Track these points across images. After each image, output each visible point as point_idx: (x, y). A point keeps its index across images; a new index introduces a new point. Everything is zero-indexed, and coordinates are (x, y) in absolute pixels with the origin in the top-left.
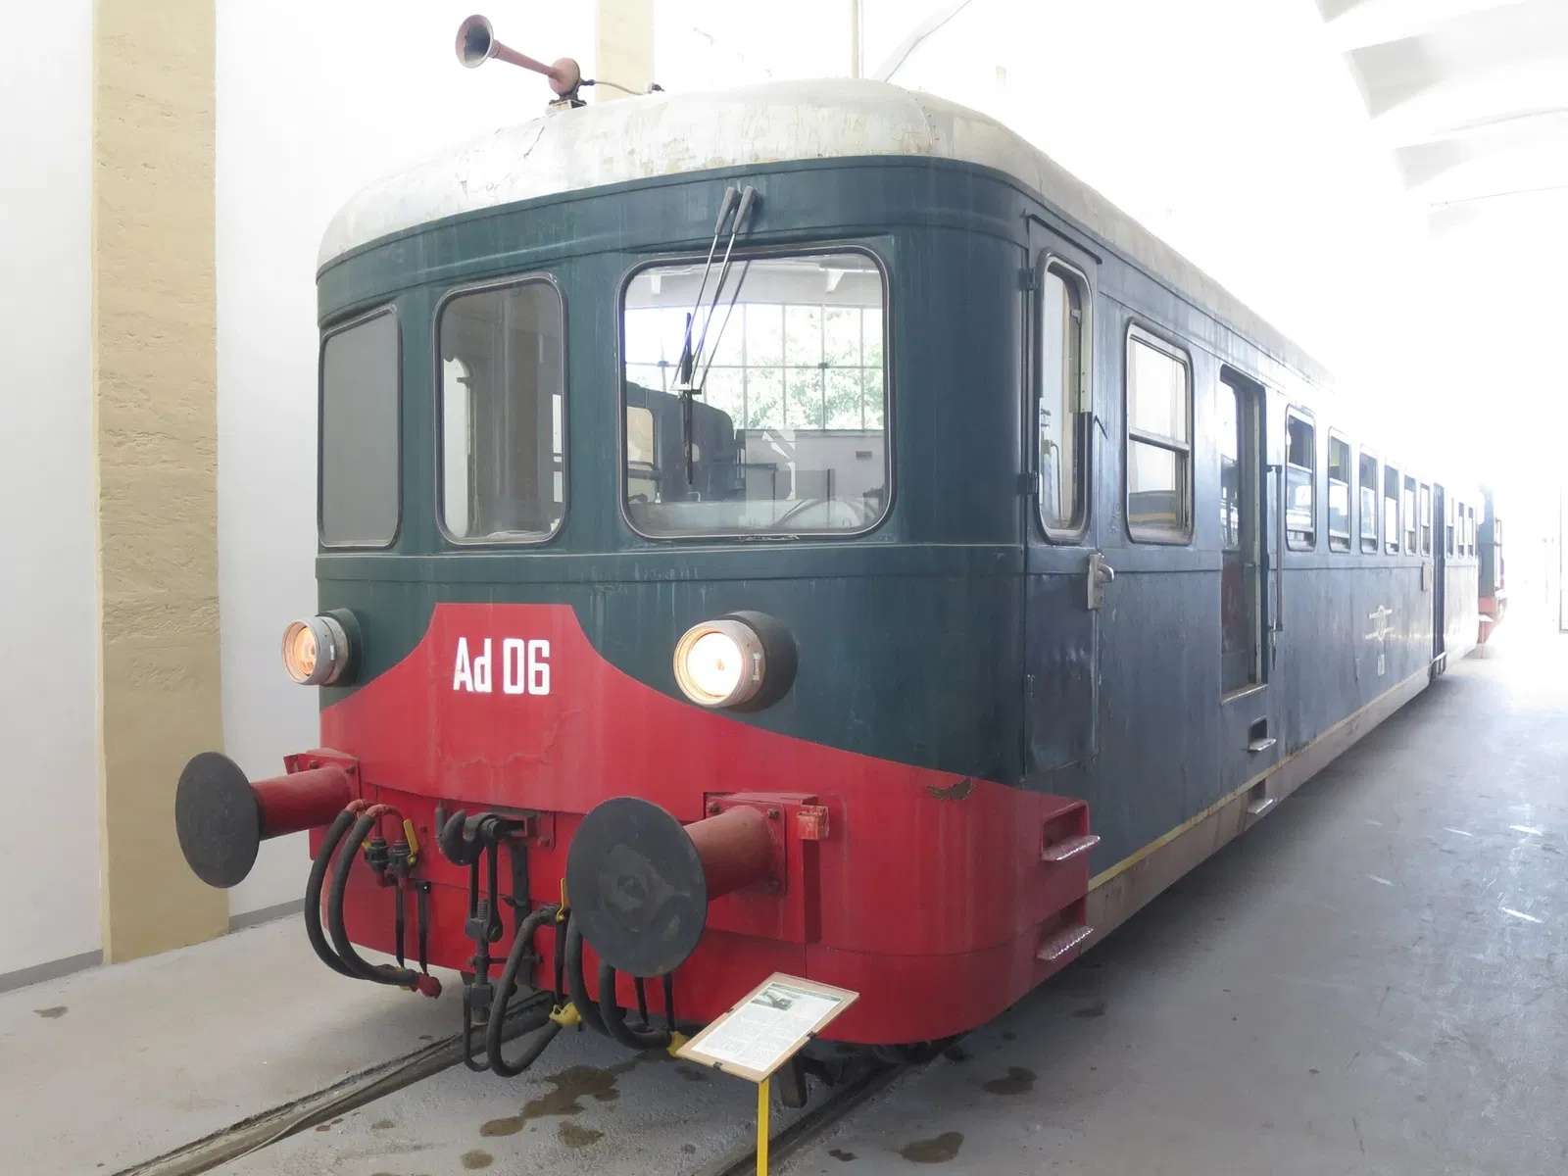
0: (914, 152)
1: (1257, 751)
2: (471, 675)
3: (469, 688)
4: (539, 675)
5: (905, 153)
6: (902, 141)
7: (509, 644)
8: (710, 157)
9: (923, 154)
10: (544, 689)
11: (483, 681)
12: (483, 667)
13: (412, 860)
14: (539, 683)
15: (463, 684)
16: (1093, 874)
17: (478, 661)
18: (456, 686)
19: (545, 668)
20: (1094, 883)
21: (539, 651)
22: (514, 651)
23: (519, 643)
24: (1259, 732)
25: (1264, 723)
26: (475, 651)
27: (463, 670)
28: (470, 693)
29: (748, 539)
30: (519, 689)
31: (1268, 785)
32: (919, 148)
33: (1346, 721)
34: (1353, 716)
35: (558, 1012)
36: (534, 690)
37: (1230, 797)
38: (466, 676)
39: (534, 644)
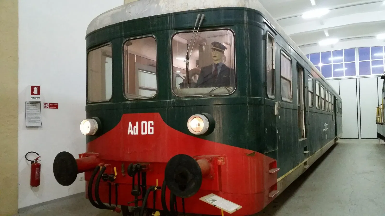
0: (241, 6)
1: (306, 153)
2: (132, 130)
3: (132, 134)
4: (151, 130)
5: (239, 7)
6: (238, 4)
7: (143, 123)
8: (193, 7)
9: (243, 7)
10: (152, 133)
11: (136, 132)
12: (136, 129)
13: (115, 178)
14: (151, 131)
15: (130, 133)
16: (278, 178)
17: (135, 127)
18: (129, 134)
19: (152, 128)
20: (279, 180)
21: (151, 124)
22: (144, 124)
23: (146, 122)
24: (305, 149)
25: (306, 147)
26: (134, 125)
27: (130, 130)
28: (132, 135)
29: (202, 96)
30: (146, 133)
31: (308, 162)
32: (242, 5)
33: (320, 149)
34: (322, 148)
35: (154, 214)
36: (149, 133)
37: (301, 164)
38: (131, 131)
39: (149, 122)
